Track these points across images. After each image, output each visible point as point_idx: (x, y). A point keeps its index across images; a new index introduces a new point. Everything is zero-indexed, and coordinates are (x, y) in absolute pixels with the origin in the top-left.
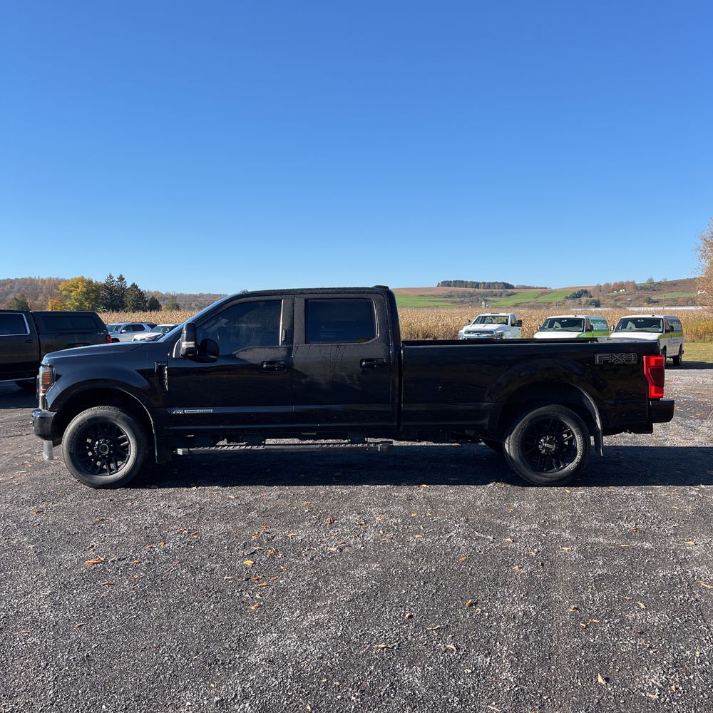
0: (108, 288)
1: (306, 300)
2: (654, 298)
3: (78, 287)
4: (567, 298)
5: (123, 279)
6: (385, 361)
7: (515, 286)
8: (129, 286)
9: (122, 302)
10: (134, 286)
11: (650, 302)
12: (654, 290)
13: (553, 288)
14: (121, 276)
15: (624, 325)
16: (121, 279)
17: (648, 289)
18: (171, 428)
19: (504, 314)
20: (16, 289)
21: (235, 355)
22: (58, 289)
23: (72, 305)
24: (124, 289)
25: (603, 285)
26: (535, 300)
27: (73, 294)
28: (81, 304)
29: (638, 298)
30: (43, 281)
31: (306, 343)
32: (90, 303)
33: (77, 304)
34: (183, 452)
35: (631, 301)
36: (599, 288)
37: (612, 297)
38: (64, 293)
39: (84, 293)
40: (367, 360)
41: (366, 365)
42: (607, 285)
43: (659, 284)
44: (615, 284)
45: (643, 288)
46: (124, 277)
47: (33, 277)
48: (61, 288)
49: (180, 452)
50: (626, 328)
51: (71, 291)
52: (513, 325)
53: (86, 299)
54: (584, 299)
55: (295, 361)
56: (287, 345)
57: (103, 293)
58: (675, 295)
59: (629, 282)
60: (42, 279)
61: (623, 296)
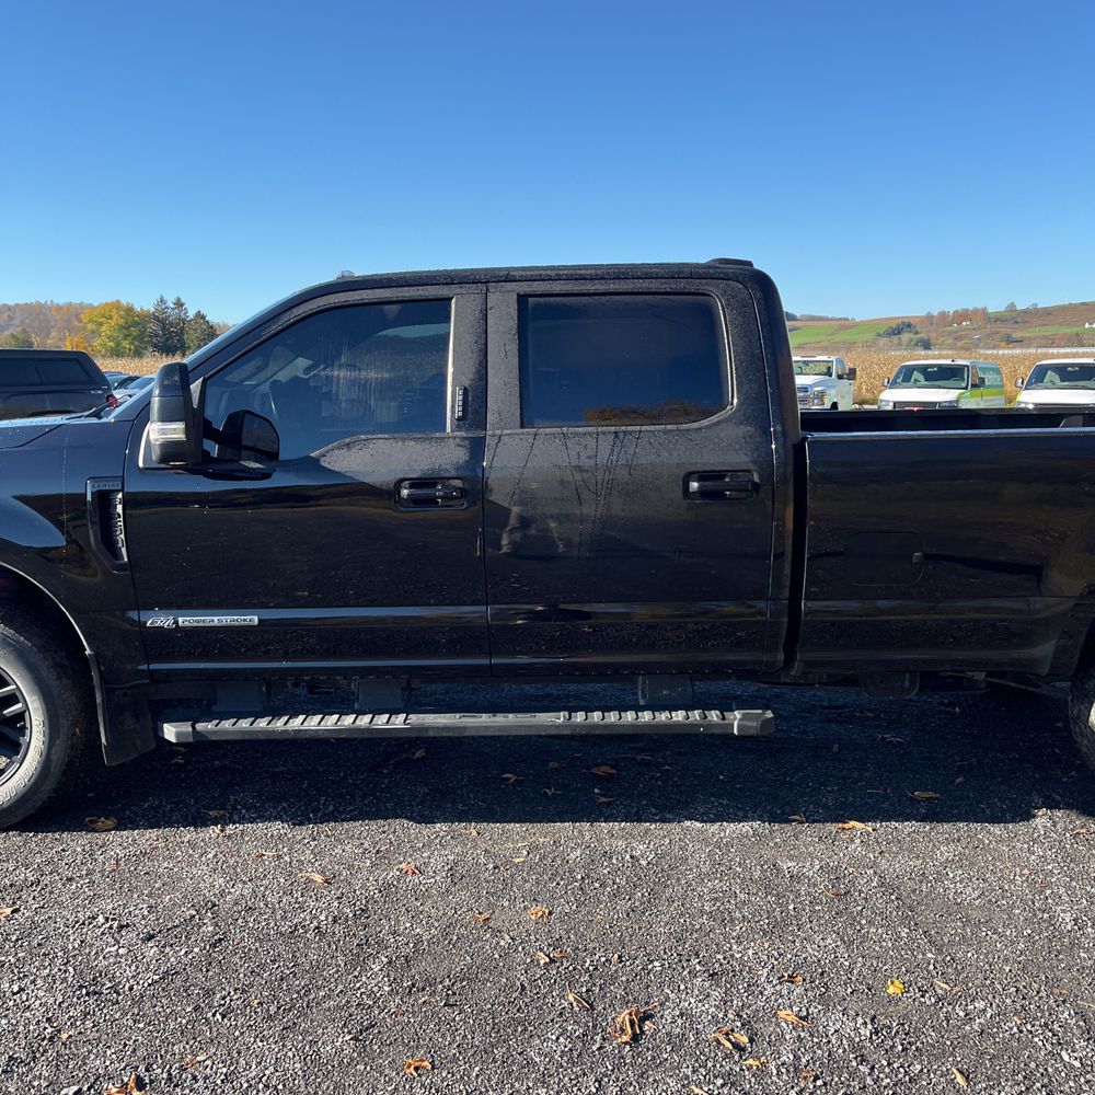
0: (160, 319)
1: (522, 299)
2: (1017, 335)
3: (111, 318)
4: (879, 335)
5: (182, 305)
6: (756, 479)
7: (798, 315)
8: (191, 314)
9: (181, 340)
10: (200, 316)
11: (1011, 341)
12: (1016, 322)
13: (857, 320)
14: (179, 299)
15: (1038, 378)
16: (179, 304)
17: (1006, 320)
18: (144, 667)
19: (825, 358)
20: (17, 321)
21: (317, 460)
22: (80, 321)
23: (104, 346)
24: (184, 321)
25: (935, 314)
26: (829, 338)
27: (104, 328)
28: (118, 344)
29: (990, 335)
30: (59, 308)
31: (522, 426)
32: (131, 343)
33: (112, 344)
34: (178, 735)
35: (979, 339)
36: (929, 318)
37: (950, 334)
38: (90, 327)
39: (122, 328)
40: (703, 476)
41: (702, 493)
42: (943, 315)
43: (1025, 312)
44: (956, 312)
45: (998, 319)
46: (183, 301)
47: (42, 302)
48: (85, 318)
49: (170, 732)
50: (1042, 382)
51: (101, 324)
52: (840, 377)
53: (126, 336)
54: (906, 337)
55: (493, 477)
56: (467, 430)
57: (153, 327)
58: (1049, 331)
59: (977, 310)
60: (58, 305)
61: (967, 332)
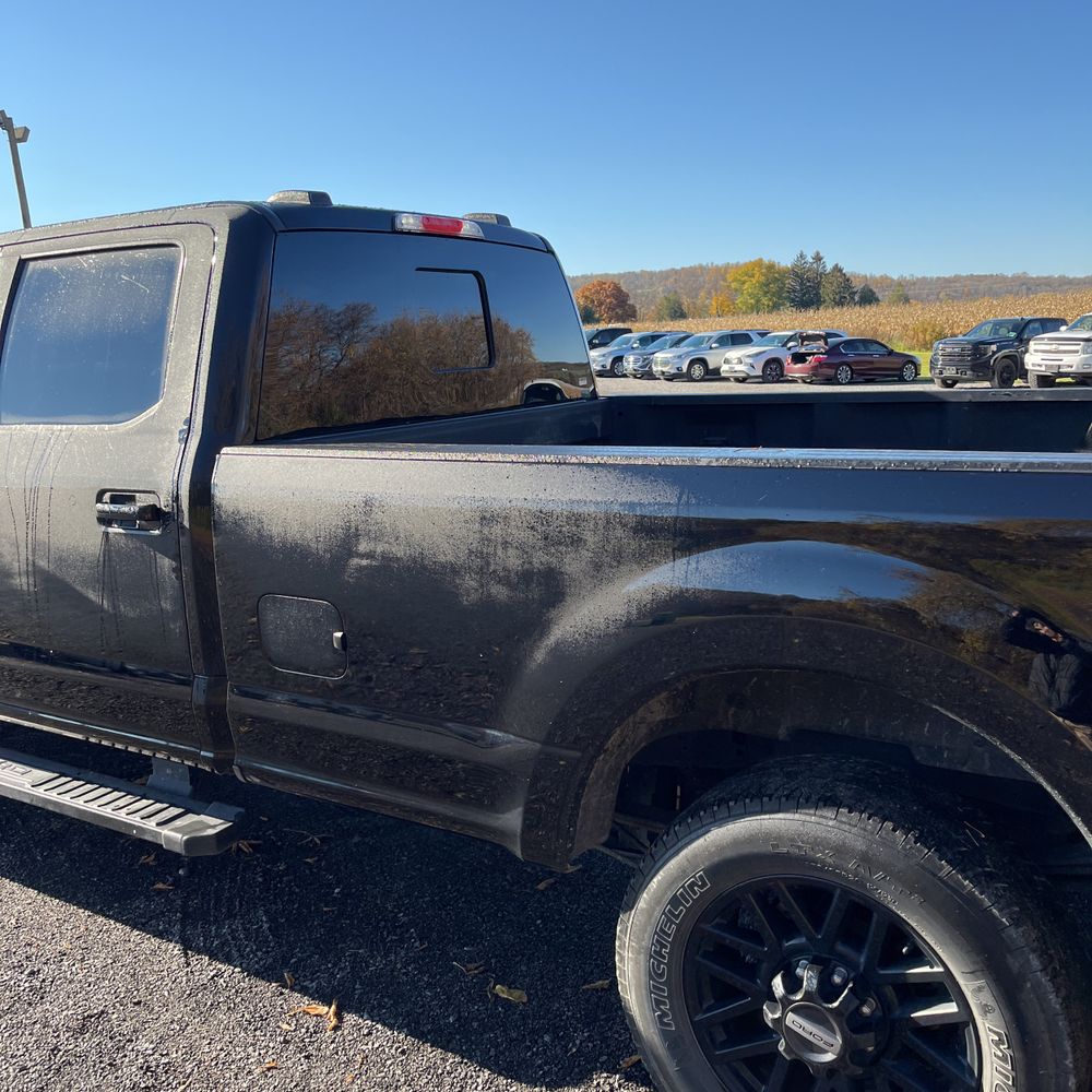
0: (798, 273)
3: (753, 276)
5: (820, 259)
8: (829, 267)
9: (817, 294)
10: (837, 269)
14: (818, 254)
16: (818, 258)
22: (725, 280)
23: (745, 303)
24: (821, 275)
27: (746, 286)
28: (758, 301)
32: (770, 300)
33: (752, 301)
38: (733, 285)
39: (762, 285)
46: (821, 255)
47: (704, 264)
48: (730, 277)
51: (744, 283)
53: (766, 293)
57: (790, 283)
60: (717, 266)
